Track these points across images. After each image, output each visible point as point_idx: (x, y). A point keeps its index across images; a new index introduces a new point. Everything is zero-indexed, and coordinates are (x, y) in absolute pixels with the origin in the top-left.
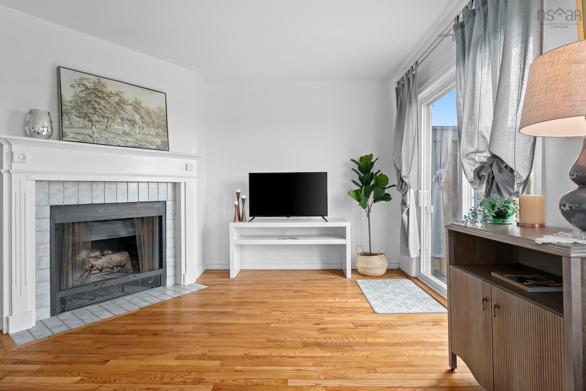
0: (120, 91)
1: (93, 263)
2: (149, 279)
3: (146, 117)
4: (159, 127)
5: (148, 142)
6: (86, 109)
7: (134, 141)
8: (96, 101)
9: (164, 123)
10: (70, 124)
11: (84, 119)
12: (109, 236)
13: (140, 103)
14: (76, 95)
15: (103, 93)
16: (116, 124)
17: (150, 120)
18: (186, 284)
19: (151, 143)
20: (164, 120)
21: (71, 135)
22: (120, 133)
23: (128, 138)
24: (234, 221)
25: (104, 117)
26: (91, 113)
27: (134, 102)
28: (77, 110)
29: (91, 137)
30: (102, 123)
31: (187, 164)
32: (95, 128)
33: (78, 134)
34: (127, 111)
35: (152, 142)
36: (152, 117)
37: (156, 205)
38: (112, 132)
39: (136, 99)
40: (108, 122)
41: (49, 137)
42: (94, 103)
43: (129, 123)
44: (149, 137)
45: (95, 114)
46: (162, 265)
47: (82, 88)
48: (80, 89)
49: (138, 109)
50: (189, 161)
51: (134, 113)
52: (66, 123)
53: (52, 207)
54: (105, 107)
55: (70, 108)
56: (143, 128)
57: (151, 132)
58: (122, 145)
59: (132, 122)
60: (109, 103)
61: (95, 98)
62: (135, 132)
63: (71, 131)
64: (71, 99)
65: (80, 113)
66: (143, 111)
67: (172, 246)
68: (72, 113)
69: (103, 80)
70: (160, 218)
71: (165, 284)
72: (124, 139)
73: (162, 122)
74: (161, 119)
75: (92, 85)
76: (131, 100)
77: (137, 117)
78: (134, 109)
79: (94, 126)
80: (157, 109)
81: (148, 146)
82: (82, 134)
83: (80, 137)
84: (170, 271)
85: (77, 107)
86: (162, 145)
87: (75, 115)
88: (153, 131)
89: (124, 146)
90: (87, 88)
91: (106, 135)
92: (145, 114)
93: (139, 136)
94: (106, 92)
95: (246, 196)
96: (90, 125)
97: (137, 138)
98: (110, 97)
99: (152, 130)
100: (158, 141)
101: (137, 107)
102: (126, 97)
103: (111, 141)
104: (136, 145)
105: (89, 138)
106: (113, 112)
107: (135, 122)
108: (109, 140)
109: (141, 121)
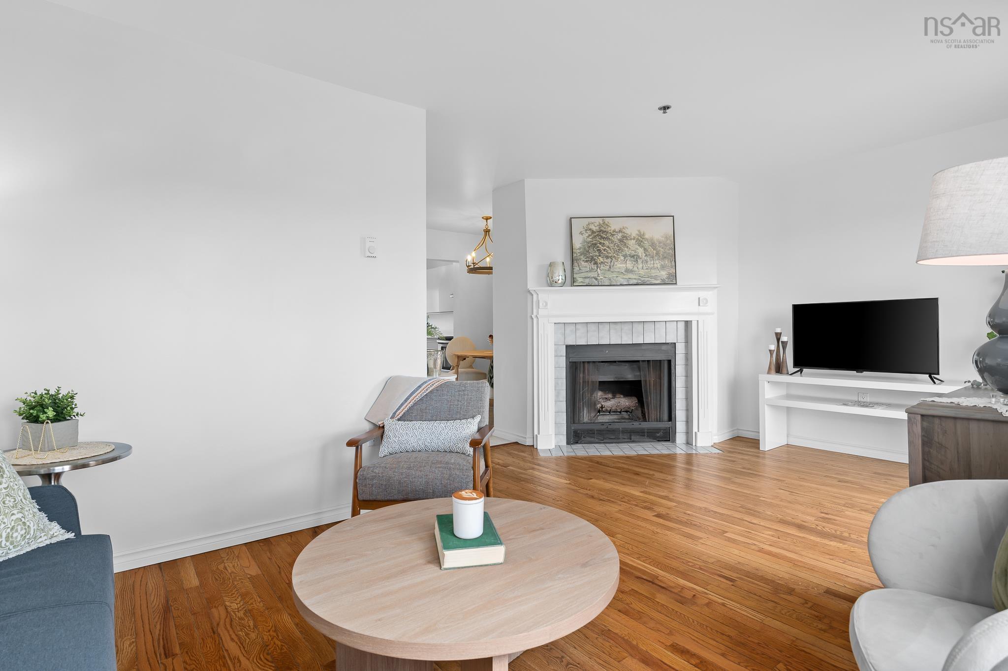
0: (623, 227)
1: (603, 403)
2: (658, 430)
3: (650, 249)
4: (665, 257)
5: (651, 277)
6: (593, 253)
7: (637, 277)
8: (600, 243)
9: (671, 252)
10: (579, 269)
11: (591, 263)
12: (616, 378)
13: (644, 235)
14: (585, 241)
15: (607, 232)
16: (619, 262)
17: (655, 252)
18: (698, 445)
19: (655, 278)
20: (670, 249)
21: (580, 280)
22: (623, 271)
23: (630, 276)
24: (769, 373)
25: (607, 257)
26: (596, 256)
27: (638, 235)
28: (585, 256)
29: (596, 279)
30: (606, 263)
31: (699, 298)
32: (600, 269)
33: (585, 278)
34: (630, 247)
35: (656, 276)
36: (657, 247)
37: (664, 348)
38: (615, 271)
39: (639, 231)
40: (611, 262)
41: (563, 284)
42: (599, 245)
43: (632, 259)
44: (653, 271)
45: (600, 256)
46: (671, 417)
47: (589, 232)
48: (587, 235)
49: (642, 241)
50: (702, 294)
51: (637, 247)
52: (576, 269)
53: (567, 346)
54: (608, 247)
55: (579, 254)
56: (647, 262)
57: (655, 265)
58: (624, 284)
59: (635, 258)
60: (612, 242)
61: (600, 240)
62: (638, 268)
63: (580, 277)
64: (580, 245)
65: (587, 257)
66: (646, 242)
67: (684, 397)
68: (580, 259)
69: (607, 220)
70: (669, 362)
71: (674, 441)
72: (626, 277)
73: (668, 251)
75: (597, 228)
76: (634, 234)
77: (640, 251)
78: (637, 243)
79: (598, 268)
80: (663, 237)
81: (652, 281)
82: (589, 277)
83: (587, 281)
84: (680, 426)
85: (585, 252)
86: (669, 278)
87: (583, 261)
88: (658, 264)
89: (626, 284)
90: (593, 232)
91: (609, 275)
92: (649, 245)
93: (642, 272)
94: (610, 231)
95: (788, 337)
96: (596, 268)
97: (640, 274)
98: (613, 235)
99: (657, 262)
100: (664, 274)
101: (640, 240)
102: (628, 231)
103: (614, 280)
104: (639, 281)
105: (595, 280)
106: (616, 251)
107: (638, 256)
108: (612, 280)
109: (644, 255)
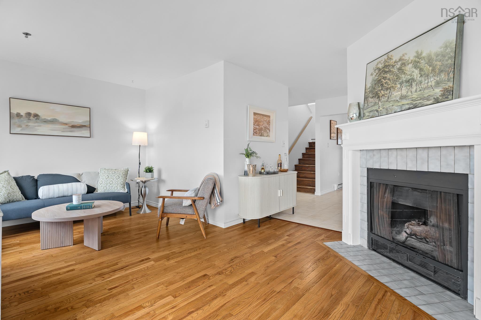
0: (403, 54)
3: (426, 67)
4: (442, 71)
5: (424, 98)
7: (409, 102)
8: (384, 78)
10: (367, 105)
11: (375, 97)
13: (421, 54)
14: (373, 80)
15: (390, 66)
16: (396, 91)
17: (431, 68)
19: (428, 98)
20: (449, 58)
21: (367, 114)
22: (398, 99)
23: (404, 102)
25: (387, 89)
26: (379, 90)
27: (415, 57)
28: (372, 93)
30: (386, 95)
32: (381, 102)
33: (370, 112)
34: (407, 72)
35: (429, 95)
36: (433, 62)
38: (392, 101)
39: (417, 52)
42: (382, 80)
43: (407, 84)
44: (426, 91)
45: (382, 89)
47: (377, 71)
48: (375, 74)
49: (418, 62)
51: (413, 69)
53: (368, 169)
54: (389, 79)
56: (421, 83)
57: (430, 84)
58: (398, 111)
59: (410, 82)
60: (393, 73)
61: (383, 75)
62: (412, 92)
63: (367, 111)
64: (371, 85)
65: (374, 94)
66: (422, 62)
68: (369, 97)
69: (391, 54)
72: (400, 104)
74: (447, 58)
75: (383, 65)
76: (412, 57)
77: (416, 73)
78: (413, 66)
79: (380, 101)
81: (424, 103)
82: (373, 111)
83: (371, 114)
85: (373, 90)
86: (443, 95)
87: (371, 97)
89: (399, 111)
90: (380, 69)
91: (387, 105)
92: (426, 63)
93: (415, 96)
94: (392, 64)
96: (378, 101)
97: (413, 97)
98: (393, 66)
99: (432, 79)
100: (438, 91)
102: (406, 57)
103: (390, 109)
104: (411, 106)
105: (376, 112)
106: (395, 80)
107: (413, 80)
108: (388, 109)
109: (419, 76)
